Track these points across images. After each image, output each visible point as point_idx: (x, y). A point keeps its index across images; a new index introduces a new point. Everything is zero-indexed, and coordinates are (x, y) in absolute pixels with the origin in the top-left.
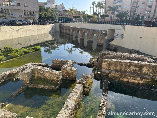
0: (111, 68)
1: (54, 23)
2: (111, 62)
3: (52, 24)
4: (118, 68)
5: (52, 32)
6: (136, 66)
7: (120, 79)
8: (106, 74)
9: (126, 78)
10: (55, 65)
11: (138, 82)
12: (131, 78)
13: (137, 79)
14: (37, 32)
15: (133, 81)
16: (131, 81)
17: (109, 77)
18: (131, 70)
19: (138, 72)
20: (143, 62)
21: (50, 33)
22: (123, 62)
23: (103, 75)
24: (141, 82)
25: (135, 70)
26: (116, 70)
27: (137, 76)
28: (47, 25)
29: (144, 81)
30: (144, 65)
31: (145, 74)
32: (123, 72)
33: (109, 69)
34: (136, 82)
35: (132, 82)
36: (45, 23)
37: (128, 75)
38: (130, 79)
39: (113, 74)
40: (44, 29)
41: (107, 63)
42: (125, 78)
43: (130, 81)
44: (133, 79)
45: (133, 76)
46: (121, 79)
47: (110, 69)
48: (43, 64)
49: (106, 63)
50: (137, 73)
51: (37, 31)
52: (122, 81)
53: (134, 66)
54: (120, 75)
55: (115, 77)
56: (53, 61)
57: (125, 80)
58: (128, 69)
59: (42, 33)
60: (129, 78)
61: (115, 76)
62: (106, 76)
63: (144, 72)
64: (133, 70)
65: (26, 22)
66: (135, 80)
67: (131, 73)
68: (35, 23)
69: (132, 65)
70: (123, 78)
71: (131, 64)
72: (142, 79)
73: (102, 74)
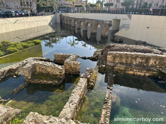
0: (116, 61)
1: (54, 14)
2: (117, 54)
3: (51, 14)
4: (124, 61)
5: (52, 24)
6: (142, 58)
7: (125, 72)
8: (111, 67)
9: (132, 71)
10: (57, 59)
11: (145, 75)
12: (137, 70)
13: (143, 71)
14: (35, 24)
15: (139, 73)
16: (137, 73)
17: (114, 71)
18: (137, 62)
19: (145, 65)
20: (150, 54)
21: (50, 24)
22: (129, 54)
23: (107, 68)
24: (147, 75)
25: (141, 63)
26: (121, 63)
27: (143, 69)
28: (47, 16)
29: (150, 73)
30: (151, 57)
31: (152, 66)
32: (129, 65)
33: (114, 62)
34: (143, 74)
35: (138, 74)
36: (44, 14)
37: (134, 68)
38: (136, 71)
39: (119, 67)
40: (44, 20)
41: (112, 56)
42: (131, 71)
43: (136, 73)
44: (139, 72)
45: (139, 68)
46: (127, 72)
47: (115, 62)
48: (45, 59)
49: (111, 56)
50: (143, 65)
51: (35, 22)
52: (128, 73)
53: (140, 58)
54: (125, 68)
55: (120, 70)
56: (55, 55)
57: (131, 72)
58: (134, 62)
59: (42, 25)
60: (135, 70)
61: (120, 69)
62: (111, 69)
63: (150, 64)
64: (139, 62)
65: (23, 14)
66: (141, 72)
67: (137, 65)
68: (33, 15)
69: (139, 57)
70: (128, 71)
71: (137, 56)
72: (149, 72)
73: (107, 67)
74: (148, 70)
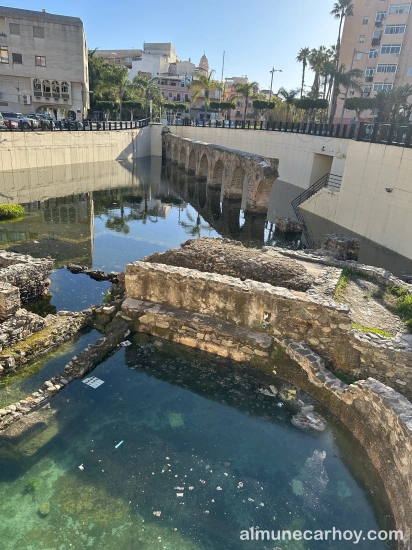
0: (151, 296)
2: (151, 273)
4: (172, 297)
6: (225, 294)
7: (171, 337)
8: (130, 315)
9: (192, 337)
11: (230, 355)
12: (207, 337)
13: (224, 341)
15: (212, 348)
16: (206, 348)
17: (141, 329)
18: (213, 308)
19: (235, 319)
22: (185, 277)
23: (119, 317)
24: (237, 356)
25: (224, 311)
26: (165, 307)
27: (223, 334)
29: (245, 353)
30: (251, 295)
31: (256, 329)
32: (181, 313)
33: (145, 300)
34: (223, 353)
35: (210, 350)
37: (197, 327)
38: (203, 340)
39: (153, 319)
41: (139, 278)
42: (188, 336)
43: (202, 346)
44: (211, 342)
45: (210, 329)
46: (177, 339)
47: (148, 298)
49: (135, 277)
50: (231, 320)
52: (180, 344)
53: (219, 293)
54: (171, 325)
55: (157, 329)
57: (189, 342)
58: (203, 305)
60: (200, 336)
61: (157, 324)
62: (127, 321)
63: (251, 319)
64: (218, 309)
66: (219, 345)
67: (210, 320)
69: (214, 292)
70: (181, 335)
71: (208, 289)
72: (240, 347)
73: (118, 313)
74: (240, 341)
